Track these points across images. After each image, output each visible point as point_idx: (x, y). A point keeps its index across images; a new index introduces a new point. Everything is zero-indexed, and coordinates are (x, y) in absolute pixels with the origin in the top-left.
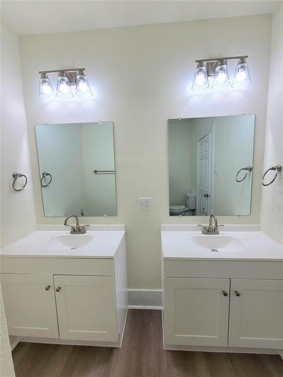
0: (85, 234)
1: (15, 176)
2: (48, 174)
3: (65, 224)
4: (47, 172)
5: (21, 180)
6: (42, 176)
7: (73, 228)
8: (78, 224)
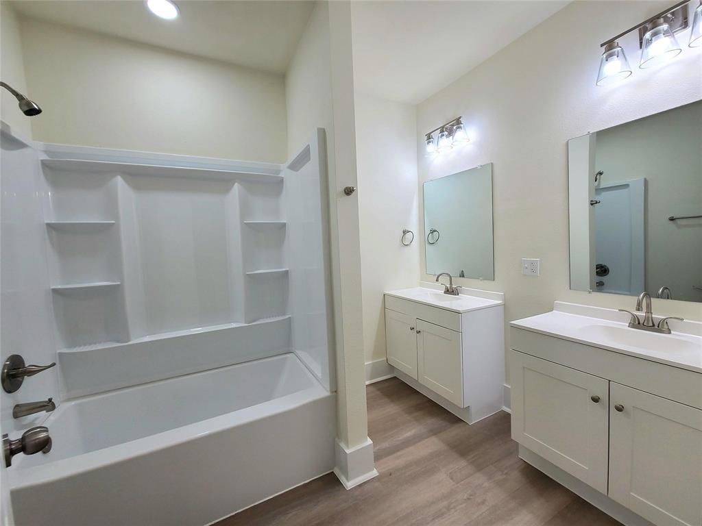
0: (457, 296)
1: (405, 232)
2: (435, 231)
3: (437, 280)
4: (434, 228)
5: (409, 235)
6: (428, 232)
7: (447, 288)
8: (451, 284)
